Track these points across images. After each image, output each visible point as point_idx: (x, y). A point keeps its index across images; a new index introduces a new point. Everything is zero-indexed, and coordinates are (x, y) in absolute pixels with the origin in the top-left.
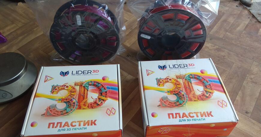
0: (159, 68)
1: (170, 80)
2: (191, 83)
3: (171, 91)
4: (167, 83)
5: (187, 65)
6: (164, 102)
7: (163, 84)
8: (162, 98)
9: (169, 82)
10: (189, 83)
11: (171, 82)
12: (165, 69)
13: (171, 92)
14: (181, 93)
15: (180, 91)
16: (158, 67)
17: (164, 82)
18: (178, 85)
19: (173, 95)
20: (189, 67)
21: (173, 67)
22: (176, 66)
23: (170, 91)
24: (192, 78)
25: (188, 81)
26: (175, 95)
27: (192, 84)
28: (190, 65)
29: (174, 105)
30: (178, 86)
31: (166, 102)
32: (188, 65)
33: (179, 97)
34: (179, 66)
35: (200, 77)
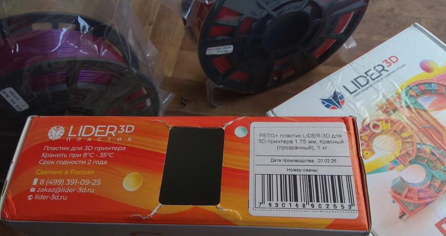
0: (327, 106)
1: (375, 126)
2: (425, 111)
3: (400, 157)
4: (373, 139)
5: (384, 68)
6: (406, 197)
7: (368, 146)
8: (393, 188)
9: (378, 134)
10: (422, 113)
11: (381, 133)
12: (343, 102)
13: (402, 160)
14: (425, 152)
15: (419, 146)
16: (323, 106)
17: (366, 141)
18: (402, 131)
19: (410, 167)
20: (391, 69)
21: (356, 88)
22: (362, 81)
23: (397, 158)
24: (418, 96)
25: (416, 109)
26: (414, 163)
27: (428, 114)
28: (389, 61)
29: (432, 192)
30: (403, 135)
31: (410, 195)
32: (385, 65)
33: (427, 163)
34: (368, 78)
35: (433, 85)
